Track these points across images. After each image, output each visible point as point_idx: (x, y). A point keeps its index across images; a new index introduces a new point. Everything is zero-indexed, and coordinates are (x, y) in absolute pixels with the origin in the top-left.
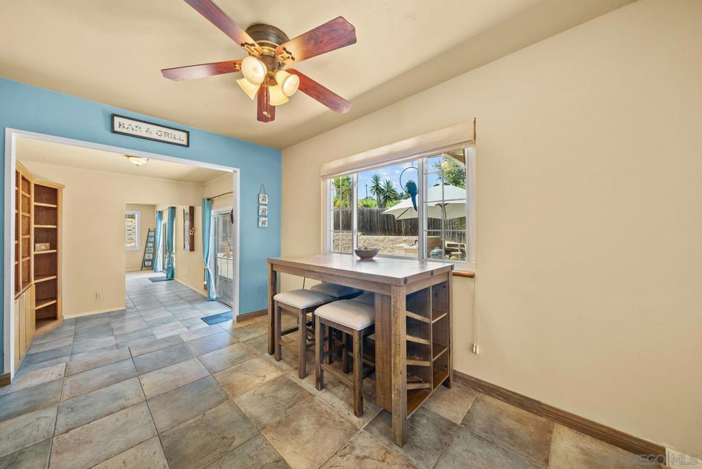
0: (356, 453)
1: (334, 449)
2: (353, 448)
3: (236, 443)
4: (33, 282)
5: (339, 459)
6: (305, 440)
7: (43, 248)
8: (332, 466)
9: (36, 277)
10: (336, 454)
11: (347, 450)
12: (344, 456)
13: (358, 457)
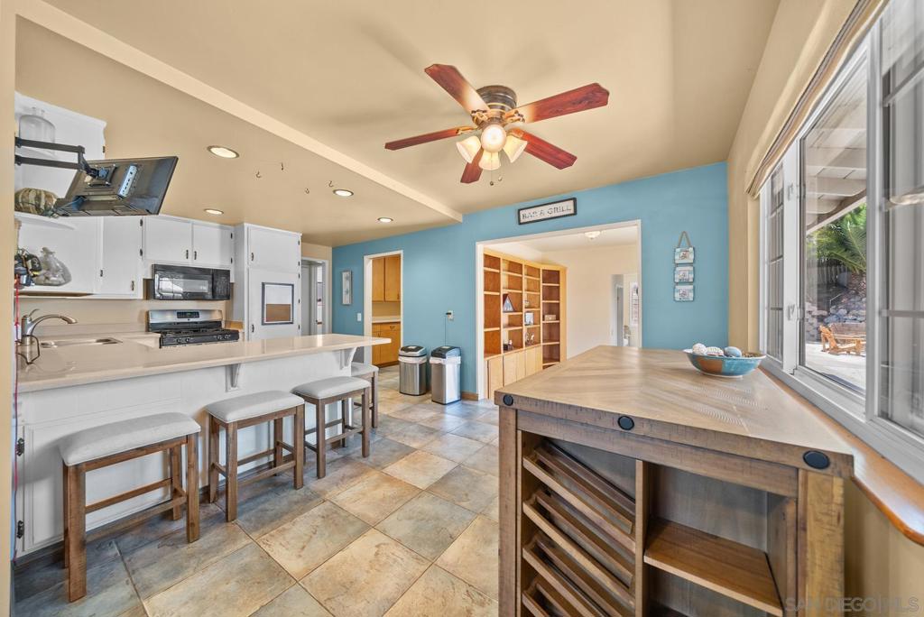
0: (474, 608)
1: (476, 583)
2: (482, 604)
3: (464, 504)
4: (542, 344)
5: (464, 590)
6: (481, 551)
7: (550, 319)
8: (453, 584)
9: (544, 341)
10: (470, 586)
11: (476, 597)
12: (469, 595)
13: (469, 611)
